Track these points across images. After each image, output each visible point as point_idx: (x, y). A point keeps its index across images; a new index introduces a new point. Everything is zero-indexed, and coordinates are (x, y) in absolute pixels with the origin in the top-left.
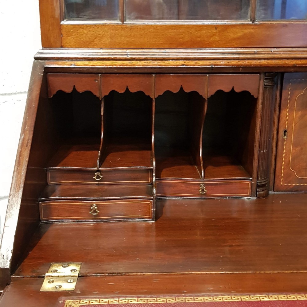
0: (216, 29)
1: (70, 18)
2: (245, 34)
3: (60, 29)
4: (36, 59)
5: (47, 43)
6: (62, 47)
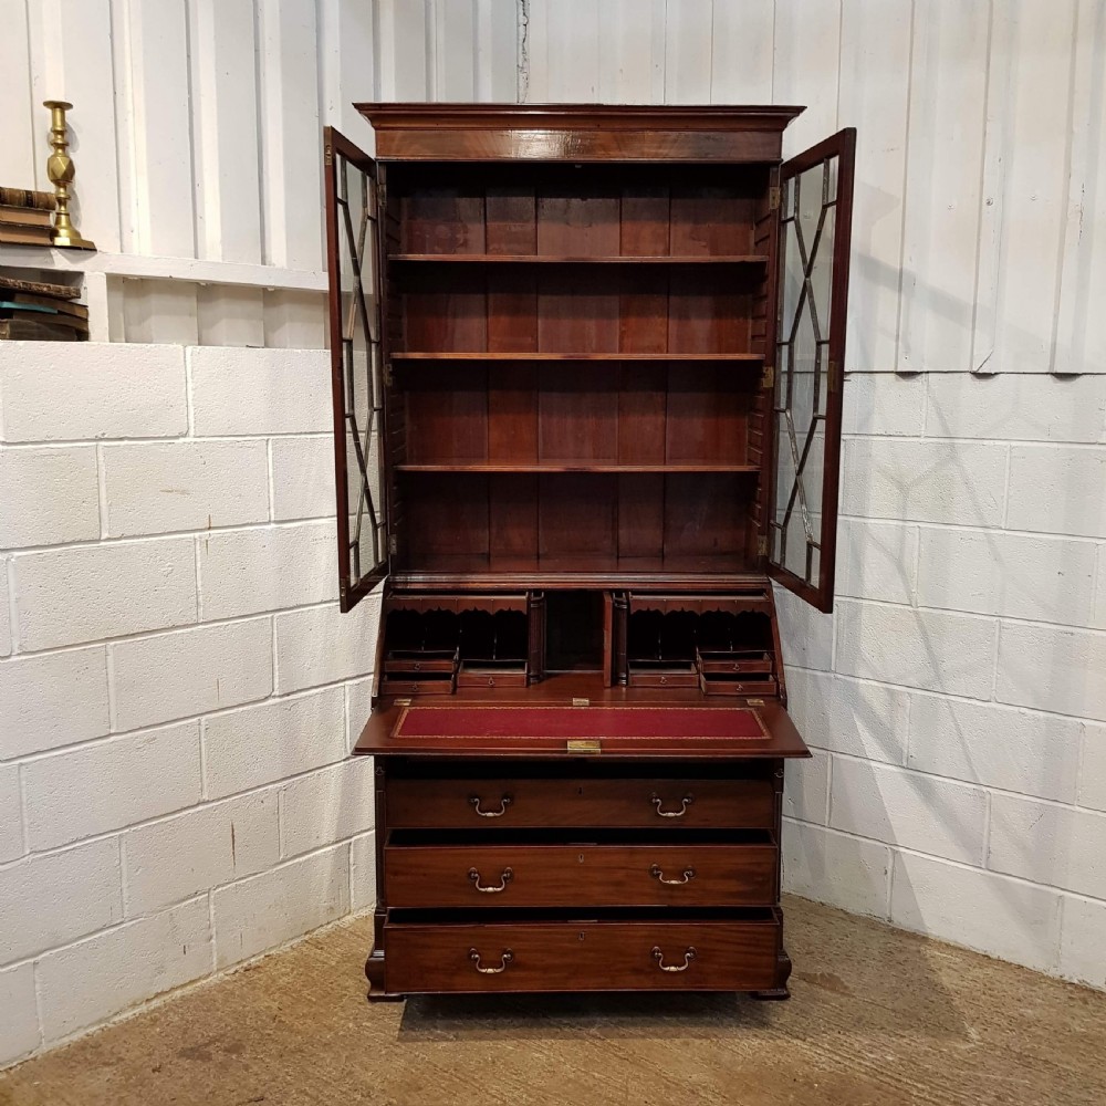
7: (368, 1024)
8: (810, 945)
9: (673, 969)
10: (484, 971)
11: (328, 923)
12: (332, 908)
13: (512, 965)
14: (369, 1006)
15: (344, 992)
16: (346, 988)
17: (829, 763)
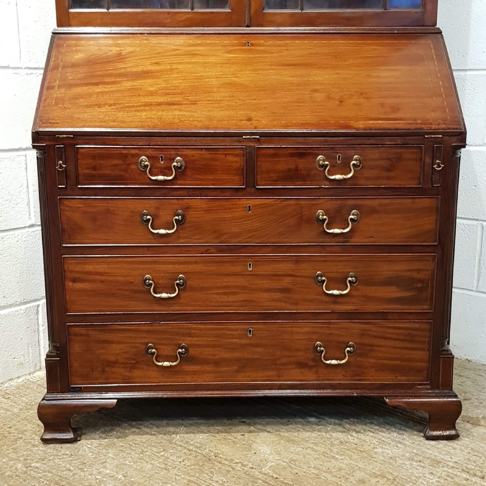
0: (168, 14)
1: (75, 7)
2: (187, 18)
3: (69, 15)
4: (53, 33)
5: (60, 24)
6: (70, 26)
7: (38, 465)
8: (466, 393)
9: (334, 362)
10: (160, 364)
11: (18, 377)
12: (22, 364)
13: (186, 358)
14: (42, 447)
15: (20, 436)
16: (23, 432)
17: (479, 233)
